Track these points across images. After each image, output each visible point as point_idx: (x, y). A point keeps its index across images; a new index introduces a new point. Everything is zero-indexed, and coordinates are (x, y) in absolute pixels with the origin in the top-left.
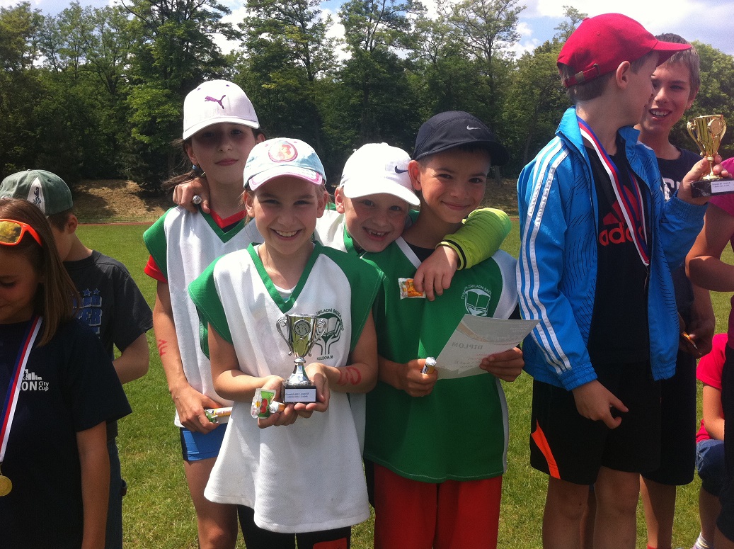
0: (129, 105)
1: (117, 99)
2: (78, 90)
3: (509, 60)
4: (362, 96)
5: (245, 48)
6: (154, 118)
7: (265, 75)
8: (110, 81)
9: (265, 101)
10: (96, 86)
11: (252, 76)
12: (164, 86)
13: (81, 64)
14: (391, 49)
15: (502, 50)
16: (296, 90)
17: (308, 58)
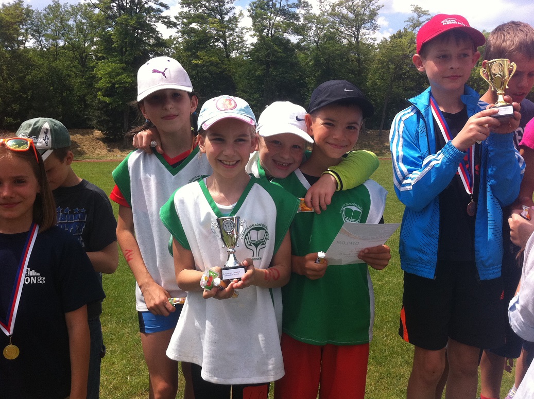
0: (95, 75)
1: (87, 71)
2: (58, 64)
3: (372, 44)
4: (265, 70)
5: (180, 34)
6: (114, 84)
7: (195, 53)
8: (82, 58)
9: (194, 72)
10: (71, 61)
11: (185, 54)
12: (121, 61)
13: (61, 45)
14: (286, 35)
15: (367, 36)
16: (217, 65)
17: (226, 42)
